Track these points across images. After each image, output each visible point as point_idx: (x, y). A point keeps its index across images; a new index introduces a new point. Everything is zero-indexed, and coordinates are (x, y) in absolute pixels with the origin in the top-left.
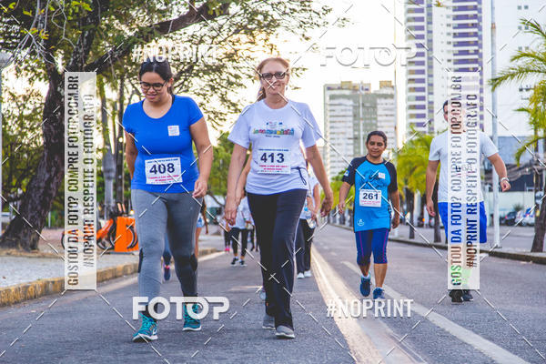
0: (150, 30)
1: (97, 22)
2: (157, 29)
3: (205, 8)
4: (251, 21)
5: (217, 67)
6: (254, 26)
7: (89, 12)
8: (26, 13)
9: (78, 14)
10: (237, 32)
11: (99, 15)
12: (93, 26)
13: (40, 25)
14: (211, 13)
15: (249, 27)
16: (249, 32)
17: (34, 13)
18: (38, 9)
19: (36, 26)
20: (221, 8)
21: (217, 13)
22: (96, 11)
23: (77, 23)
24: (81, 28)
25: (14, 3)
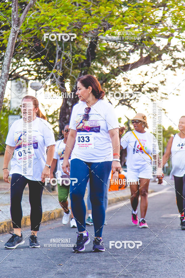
0: (118, 69)
1: (89, 65)
2: (122, 69)
3: (149, 57)
4: (174, 63)
5: (155, 88)
6: (176, 66)
7: (84, 60)
8: (50, 61)
9: (77, 61)
10: (166, 69)
11: (90, 61)
12: (86, 68)
13: (58, 67)
14: (152, 60)
15: (173, 66)
16: (173, 69)
17: (55, 61)
18: (57, 59)
19: (56, 68)
20: (158, 57)
21: (156, 60)
22: (88, 60)
23: (78, 66)
24: (81, 69)
25: (44, 56)
